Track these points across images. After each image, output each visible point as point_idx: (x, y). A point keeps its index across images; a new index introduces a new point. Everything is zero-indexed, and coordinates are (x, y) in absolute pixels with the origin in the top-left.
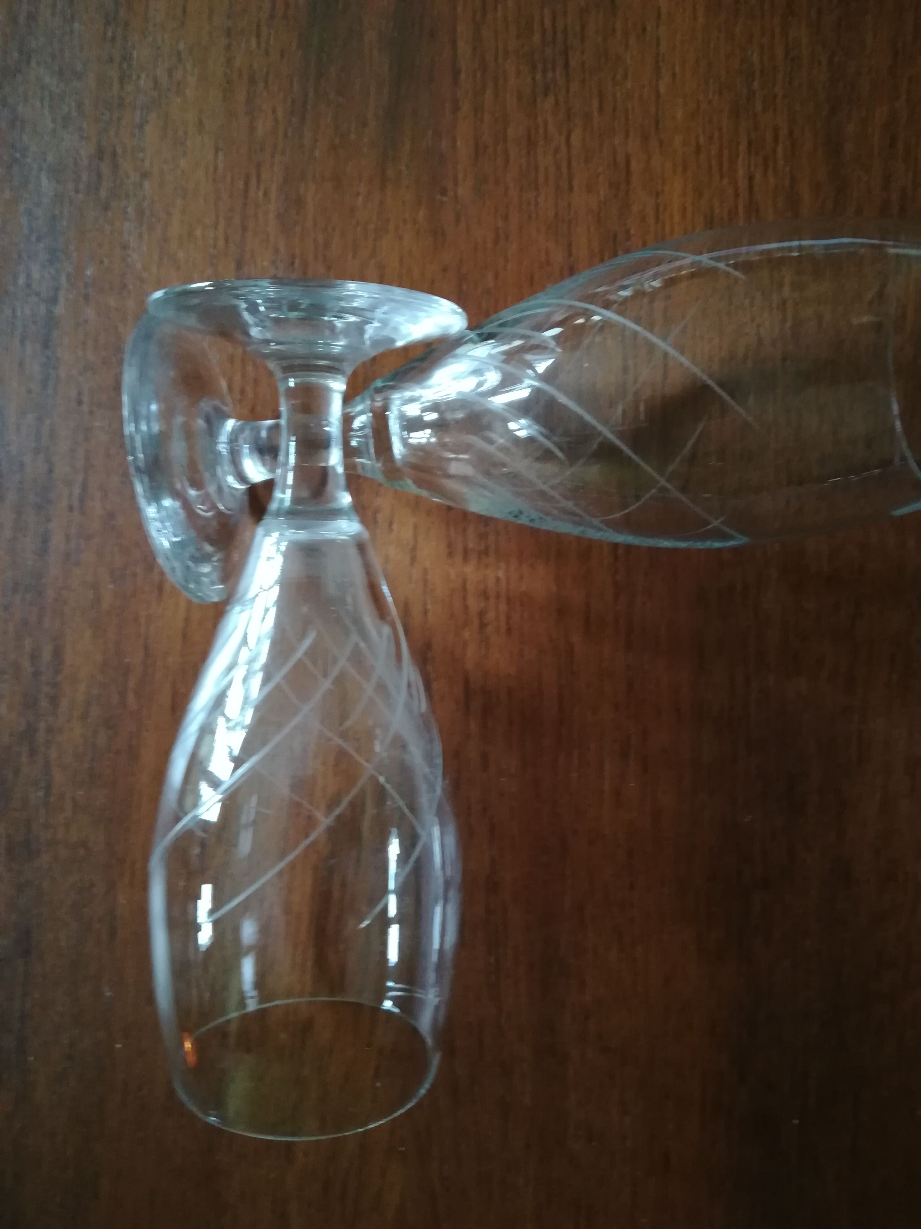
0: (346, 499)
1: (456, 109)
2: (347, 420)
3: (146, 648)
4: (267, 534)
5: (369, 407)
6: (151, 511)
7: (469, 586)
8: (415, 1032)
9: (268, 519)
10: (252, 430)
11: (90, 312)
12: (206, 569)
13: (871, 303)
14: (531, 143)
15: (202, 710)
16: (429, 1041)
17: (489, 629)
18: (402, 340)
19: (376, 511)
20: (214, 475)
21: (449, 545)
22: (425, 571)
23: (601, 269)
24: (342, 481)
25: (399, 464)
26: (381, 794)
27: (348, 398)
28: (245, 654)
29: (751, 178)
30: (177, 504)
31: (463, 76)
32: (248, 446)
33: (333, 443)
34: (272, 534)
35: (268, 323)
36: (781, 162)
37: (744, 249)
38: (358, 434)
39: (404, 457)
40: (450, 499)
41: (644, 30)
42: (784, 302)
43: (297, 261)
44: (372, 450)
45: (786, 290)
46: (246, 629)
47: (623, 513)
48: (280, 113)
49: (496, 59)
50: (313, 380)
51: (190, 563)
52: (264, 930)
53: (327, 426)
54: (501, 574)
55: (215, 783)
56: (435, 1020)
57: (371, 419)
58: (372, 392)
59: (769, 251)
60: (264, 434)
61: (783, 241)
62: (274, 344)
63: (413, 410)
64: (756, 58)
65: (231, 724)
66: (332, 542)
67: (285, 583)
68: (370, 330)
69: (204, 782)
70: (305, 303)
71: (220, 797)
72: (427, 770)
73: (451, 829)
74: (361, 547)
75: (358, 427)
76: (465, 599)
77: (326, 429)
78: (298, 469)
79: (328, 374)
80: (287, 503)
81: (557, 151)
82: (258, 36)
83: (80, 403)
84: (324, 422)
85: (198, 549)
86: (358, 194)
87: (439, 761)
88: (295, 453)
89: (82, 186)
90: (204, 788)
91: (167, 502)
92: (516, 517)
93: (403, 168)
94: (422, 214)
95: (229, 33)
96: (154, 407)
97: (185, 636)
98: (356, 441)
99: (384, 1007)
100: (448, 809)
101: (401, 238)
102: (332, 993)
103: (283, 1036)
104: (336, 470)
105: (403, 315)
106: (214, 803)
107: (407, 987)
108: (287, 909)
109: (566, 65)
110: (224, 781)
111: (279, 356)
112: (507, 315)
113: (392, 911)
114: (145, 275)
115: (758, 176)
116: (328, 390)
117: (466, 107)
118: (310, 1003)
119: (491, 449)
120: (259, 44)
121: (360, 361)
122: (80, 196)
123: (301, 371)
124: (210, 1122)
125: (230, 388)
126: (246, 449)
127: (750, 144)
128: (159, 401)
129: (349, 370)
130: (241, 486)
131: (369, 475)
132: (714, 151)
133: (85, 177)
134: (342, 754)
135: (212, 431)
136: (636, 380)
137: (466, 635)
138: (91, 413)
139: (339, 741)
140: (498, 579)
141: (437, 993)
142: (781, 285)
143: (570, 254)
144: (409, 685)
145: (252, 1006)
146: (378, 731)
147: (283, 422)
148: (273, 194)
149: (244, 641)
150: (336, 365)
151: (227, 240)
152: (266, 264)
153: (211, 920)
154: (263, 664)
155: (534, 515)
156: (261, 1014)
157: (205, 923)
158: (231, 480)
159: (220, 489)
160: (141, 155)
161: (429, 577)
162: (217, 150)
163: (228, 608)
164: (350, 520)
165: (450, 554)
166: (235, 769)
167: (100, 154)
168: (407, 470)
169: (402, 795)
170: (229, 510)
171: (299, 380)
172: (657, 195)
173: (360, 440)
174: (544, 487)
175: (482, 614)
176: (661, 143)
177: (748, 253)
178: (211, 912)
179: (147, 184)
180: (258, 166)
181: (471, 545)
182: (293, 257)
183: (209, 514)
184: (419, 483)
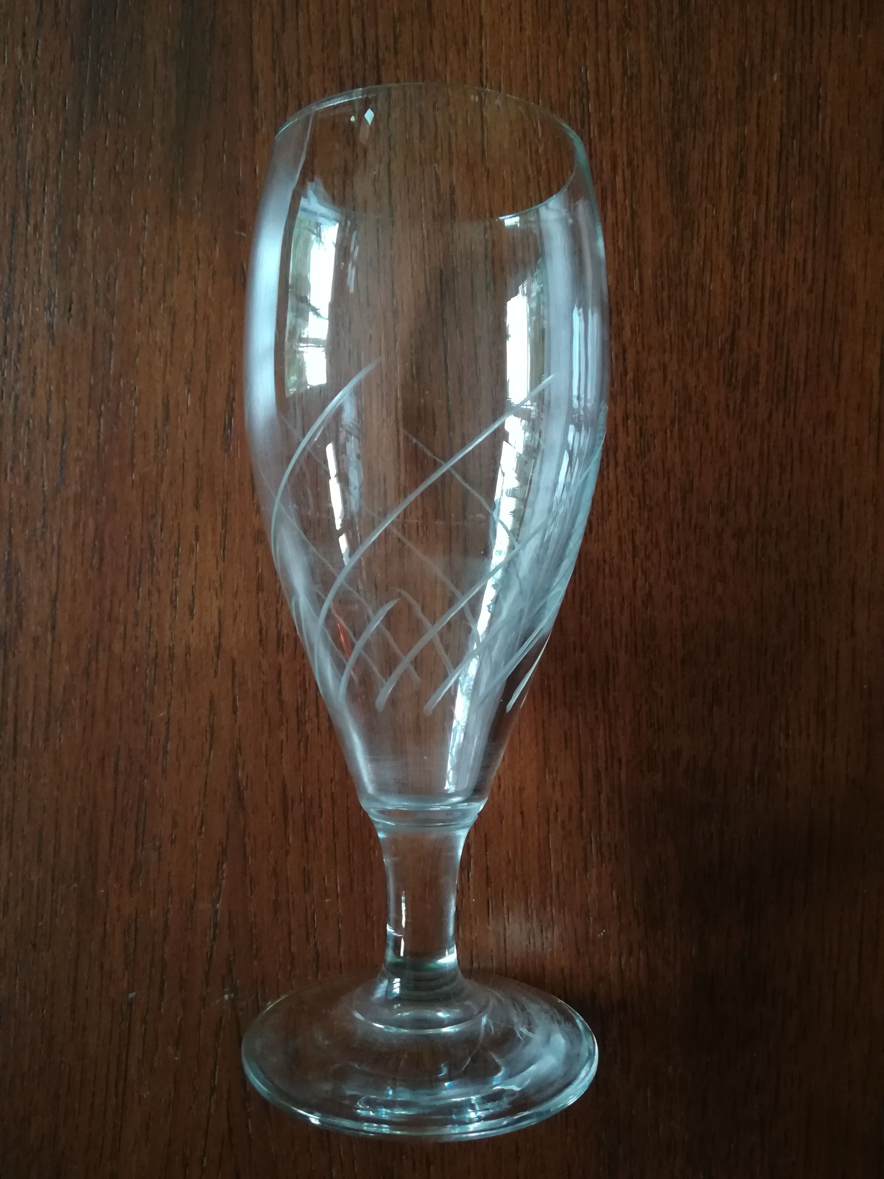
22: (233, 662)
31: (261, 93)
48: (51, 135)
49: (299, 74)
64: (590, 77)
76: (280, 692)
93: (195, 199)
94: (217, 253)
101: (194, 279)
120: (25, 55)
137: (283, 735)
148: (45, 228)
161: (238, 669)
176: (488, 173)
180: (27, 197)
182: (70, 301)
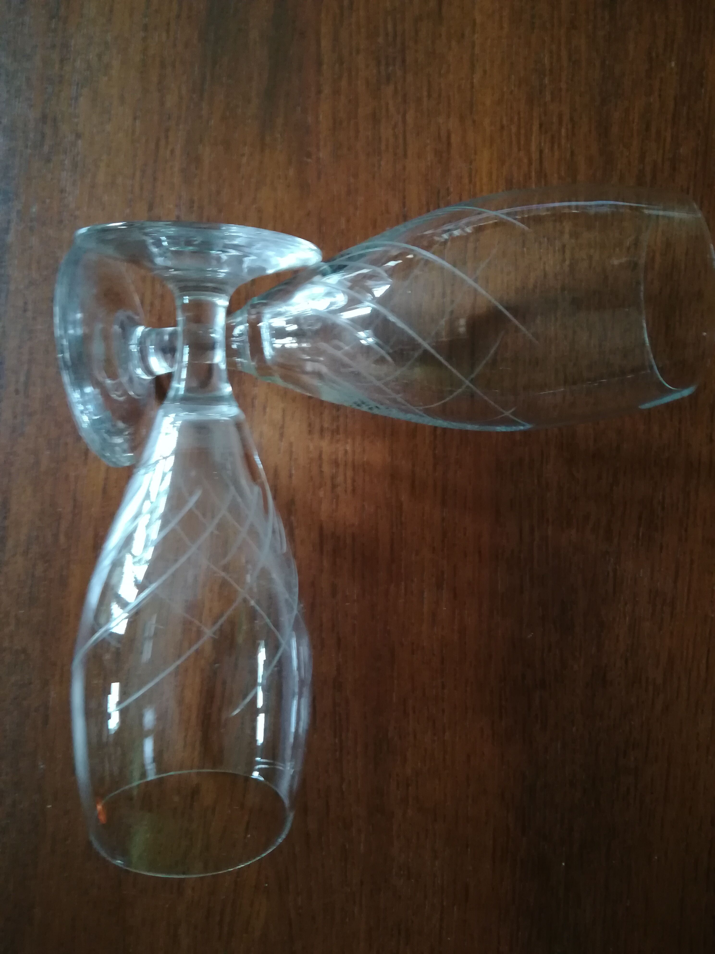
0: (227, 389)
1: (319, 92)
2: (229, 329)
3: (75, 500)
4: (166, 415)
5: (246, 319)
6: (75, 396)
7: (325, 457)
8: (277, 796)
9: (166, 403)
10: (158, 334)
11: (34, 241)
12: (119, 440)
13: (629, 249)
14: (375, 119)
15: (114, 548)
16: (287, 802)
17: (339, 490)
18: (271, 269)
19: (254, 398)
20: (126, 370)
21: (310, 425)
22: (291, 444)
23: (427, 217)
24: (225, 375)
25: (269, 363)
26: (253, 615)
27: (230, 312)
28: (147, 506)
29: (541, 152)
30: (97, 391)
31: (325, 67)
32: (153, 347)
33: (218, 345)
34: (169, 415)
35: (169, 254)
36: (563, 141)
37: (534, 206)
38: (238, 339)
39: (273, 357)
40: (309, 391)
41: (463, 36)
42: (564, 246)
43: (196, 205)
44: (249, 352)
45: (566, 236)
46: (149, 487)
47: (440, 403)
48: (184, 91)
49: (350, 55)
50: (203, 297)
51: (106, 436)
52: (160, 717)
53: (212, 333)
54: (349, 448)
55: (123, 604)
56: (291, 786)
57: (248, 328)
58: (249, 308)
59: (554, 208)
60: (166, 337)
61: (564, 201)
62: (173, 270)
63: (279, 322)
64: (546, 61)
65: (136, 559)
66: (217, 422)
67: (179, 453)
68: (247, 262)
69: (115, 603)
70: (198, 240)
71: (127, 615)
72: (287, 596)
73: (305, 641)
74: (238, 426)
75: (238, 334)
76: (320, 466)
77: (212, 335)
78: (191, 367)
79: (214, 294)
80: (182, 392)
81: (395, 126)
82: (168, 31)
83: (25, 311)
84: (211, 330)
85: (114, 426)
86: (243, 155)
87: (296, 590)
88: (189, 353)
89: (29, 144)
90: (115, 608)
91: (89, 390)
92: (358, 405)
93: (278, 136)
94: (291, 172)
95: (145, 28)
96: (79, 316)
97: (105, 491)
98: (237, 345)
99: (254, 776)
100: (303, 625)
101: (275, 189)
102: (214, 766)
103: (176, 799)
104: (219, 367)
105: (273, 251)
106: (123, 620)
107: (272, 761)
108: (181, 701)
109: (404, 61)
110: (130, 603)
111: (176, 279)
112: (355, 251)
113: (260, 703)
114: (77, 213)
115: (546, 151)
116: (214, 306)
117: (327, 90)
118: (198, 774)
119: (339, 354)
120: (168, 37)
121: (240, 284)
122: (29, 151)
123: (195, 290)
124: (117, 864)
125: (142, 302)
126: (152, 349)
127: (541, 125)
128: (83, 311)
129: (231, 290)
130: (148, 377)
131: (246, 371)
132: (514, 129)
133: (32, 135)
134: (224, 584)
135: (126, 335)
136: (452, 302)
137: (321, 494)
138: (34, 319)
139: (223, 574)
140: (346, 452)
141: (292, 766)
142: (562, 233)
143: (404, 205)
144: (274, 532)
145: (152, 776)
146: (250, 567)
147: (179, 329)
148: (178, 153)
149: (147, 496)
150: (220, 286)
151: (142, 188)
152: (171, 206)
153: (118, 708)
154: (162, 514)
155: (373, 404)
156: (160, 782)
157: (113, 711)
158: (139, 372)
159: (131, 380)
160: (76, 120)
161: (294, 449)
162: (135, 118)
163: (135, 470)
164: (230, 405)
165: (310, 432)
166: (139, 594)
167: (44, 118)
168: (275, 368)
169: (269, 616)
170: (138, 395)
171: (192, 298)
172: (471, 163)
173: (239, 344)
174: (378, 383)
175: (333, 478)
176: (474, 122)
177: (537, 209)
178: (119, 703)
179: (80, 142)
180: (167, 130)
181: (326, 425)
182: (192, 202)
183: (121, 399)
184: (285, 378)
